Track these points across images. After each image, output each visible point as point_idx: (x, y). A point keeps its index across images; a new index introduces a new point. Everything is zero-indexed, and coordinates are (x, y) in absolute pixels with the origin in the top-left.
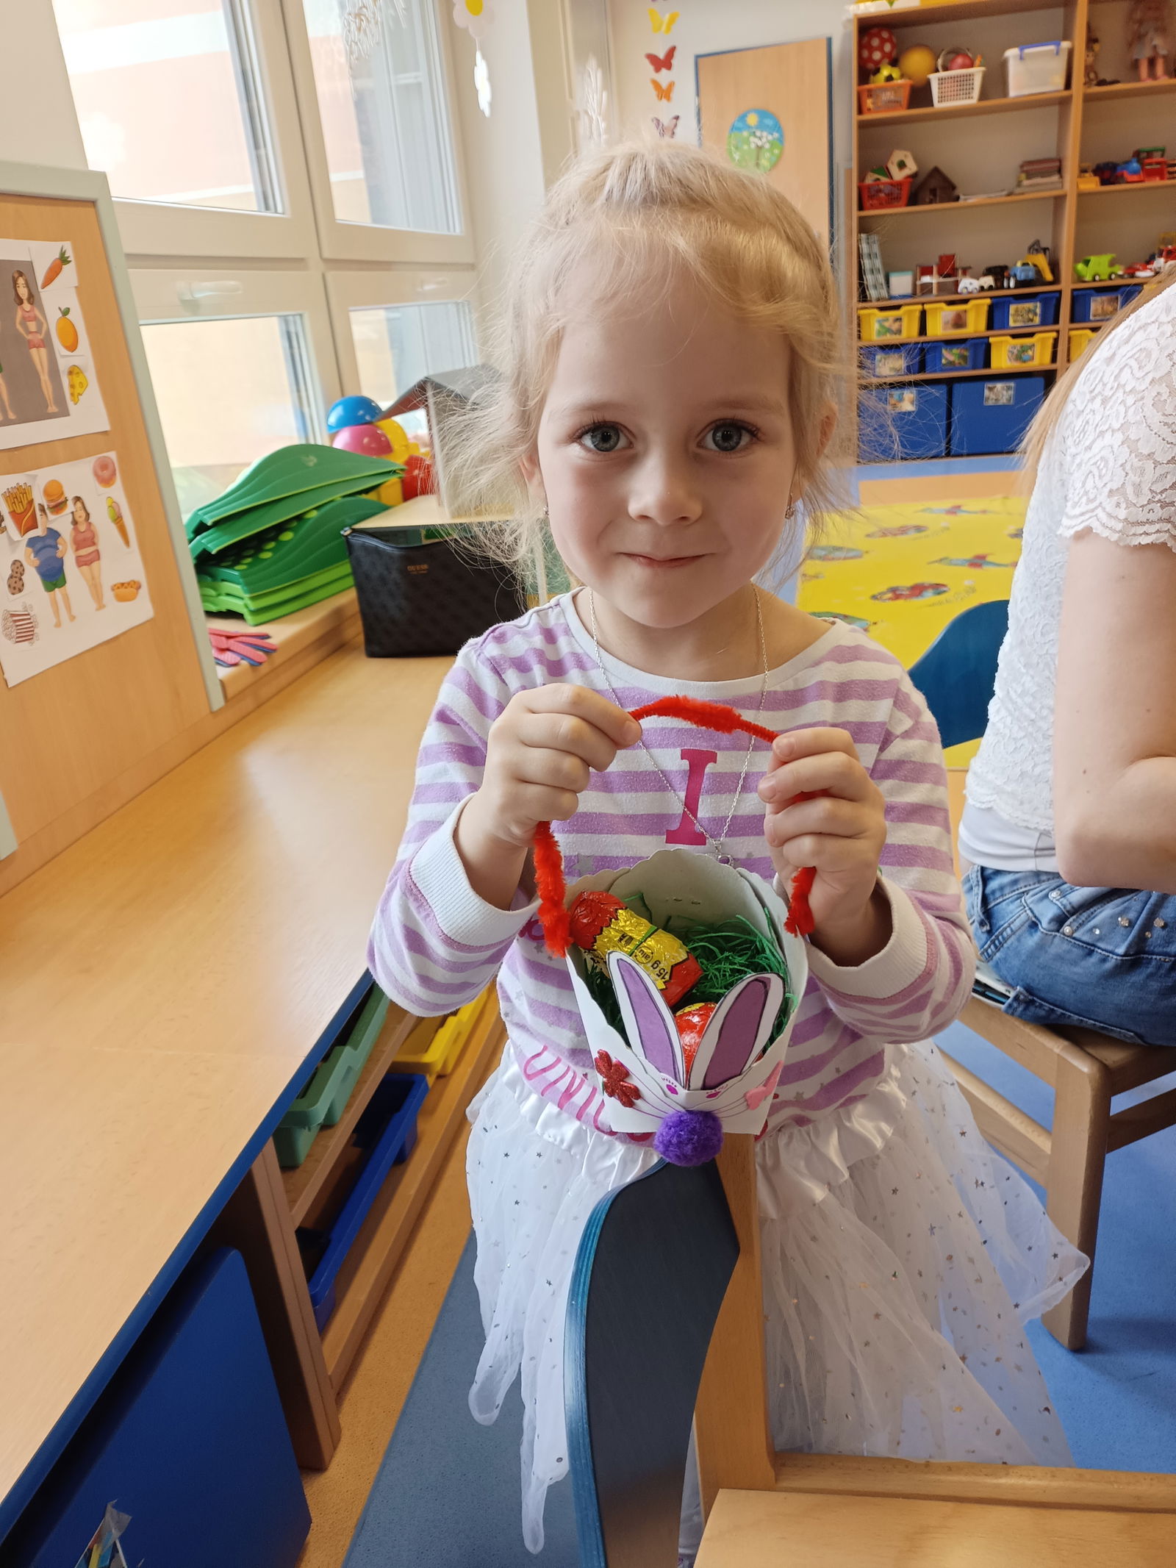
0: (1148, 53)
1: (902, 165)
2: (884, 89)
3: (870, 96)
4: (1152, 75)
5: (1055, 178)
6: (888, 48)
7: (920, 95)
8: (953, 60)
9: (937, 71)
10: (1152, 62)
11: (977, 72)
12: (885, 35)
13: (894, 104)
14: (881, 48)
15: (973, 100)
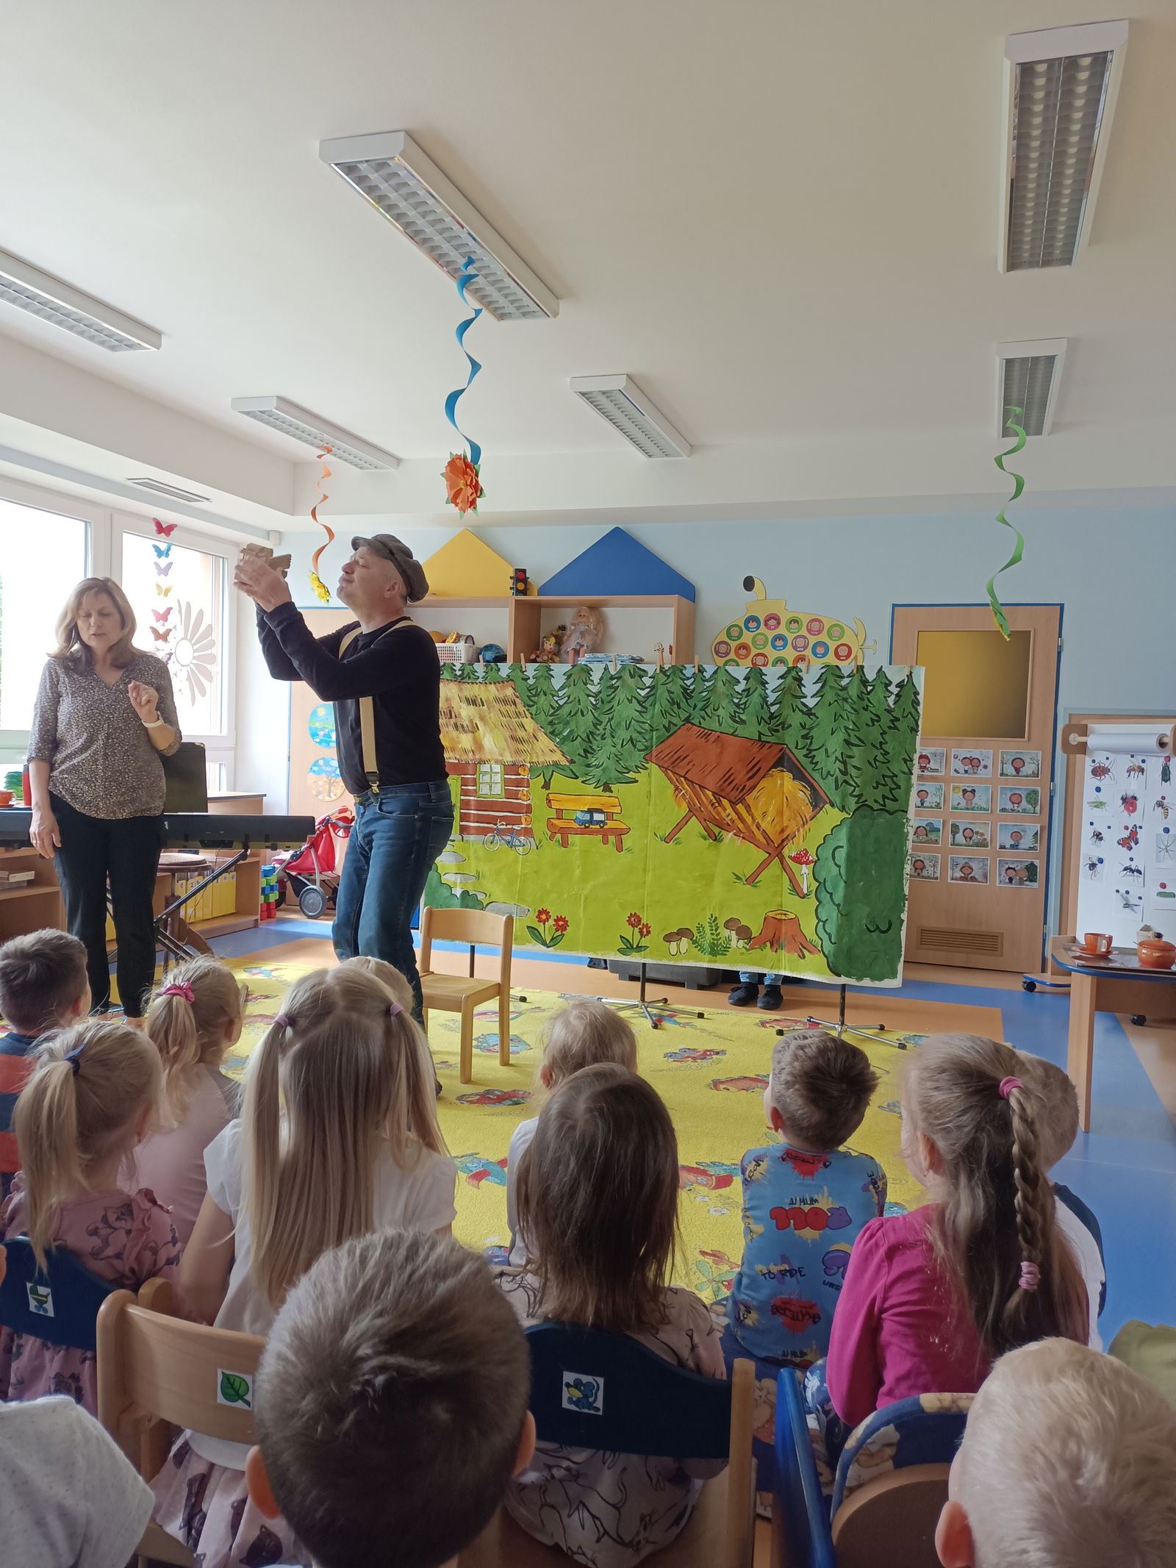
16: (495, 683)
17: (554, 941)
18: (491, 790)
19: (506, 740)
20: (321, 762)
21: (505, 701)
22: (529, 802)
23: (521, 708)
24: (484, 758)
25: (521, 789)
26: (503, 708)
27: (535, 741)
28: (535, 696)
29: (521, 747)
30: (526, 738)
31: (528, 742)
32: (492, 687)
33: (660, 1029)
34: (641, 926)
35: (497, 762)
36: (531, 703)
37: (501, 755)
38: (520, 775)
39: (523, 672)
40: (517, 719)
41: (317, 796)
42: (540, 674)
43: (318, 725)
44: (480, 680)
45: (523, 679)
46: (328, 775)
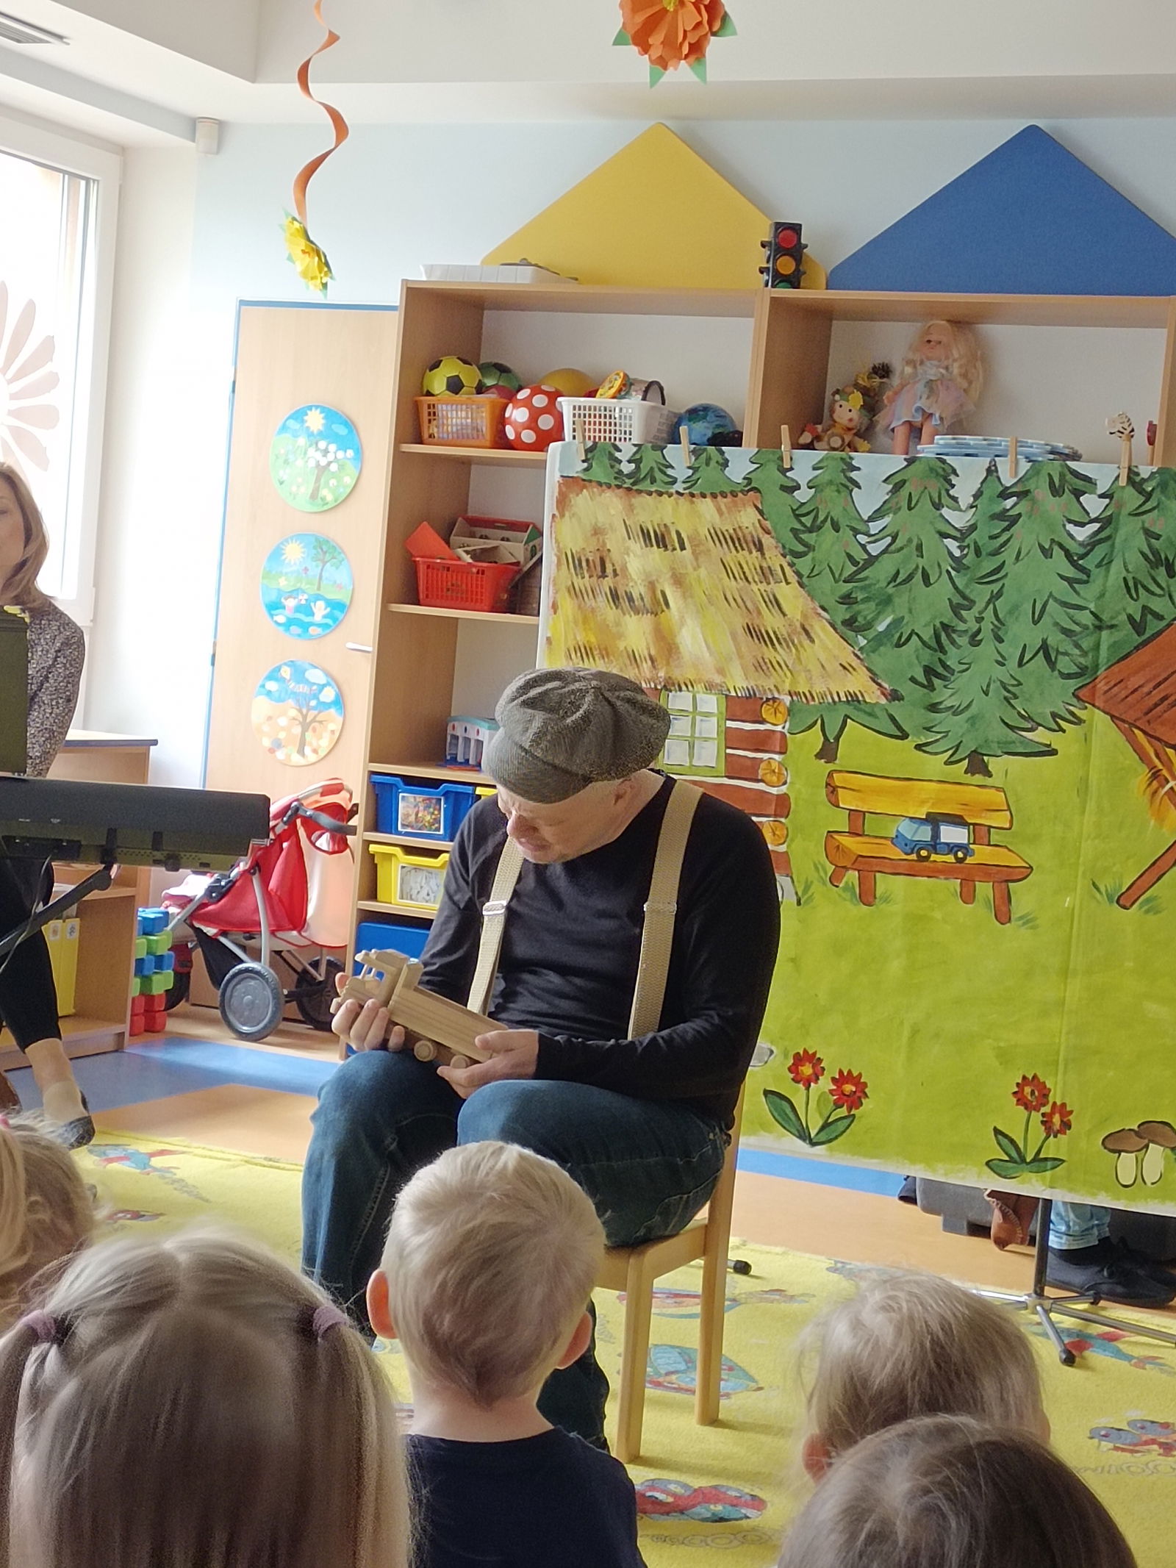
10: (915, 430)
16: (714, 496)
17: (829, 1133)
18: (691, 756)
19: (734, 636)
20: (286, 672)
21: (737, 541)
22: (784, 789)
23: (775, 559)
24: (678, 675)
25: (765, 756)
26: (732, 557)
27: (806, 642)
28: (810, 531)
29: (769, 653)
30: (783, 632)
31: (787, 642)
32: (707, 506)
33: (1081, 1367)
34: (1047, 1109)
35: (709, 687)
36: (801, 548)
37: (721, 671)
38: (763, 722)
39: (784, 471)
40: (763, 587)
41: (272, 751)
42: (827, 477)
43: (283, 583)
44: (679, 487)
45: (784, 488)
46: (302, 702)
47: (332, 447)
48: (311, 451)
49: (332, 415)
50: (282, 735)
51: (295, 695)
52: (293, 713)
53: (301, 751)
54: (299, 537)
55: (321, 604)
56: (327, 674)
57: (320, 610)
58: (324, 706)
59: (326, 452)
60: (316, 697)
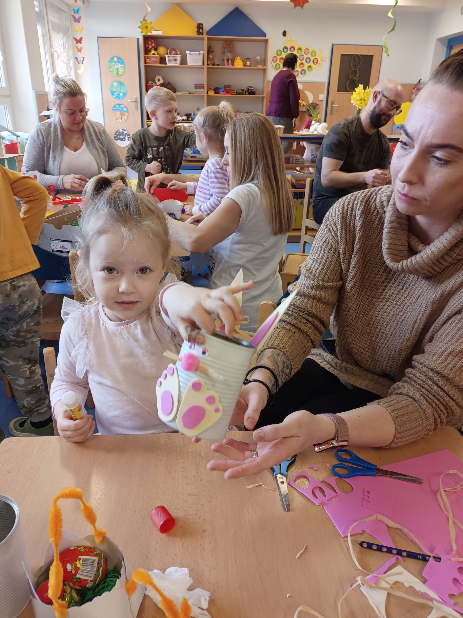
0: (226, 58)
1: (159, 80)
2: (152, 57)
3: (148, 58)
4: (228, 65)
5: (202, 90)
6: (153, 45)
7: (163, 60)
8: (172, 51)
9: (168, 54)
10: (228, 60)
11: (179, 57)
12: (153, 41)
13: (155, 62)
14: (151, 45)
15: (178, 64)
41: (116, 120)
43: (114, 90)
46: (120, 111)
47: (119, 64)
48: (115, 65)
49: (119, 58)
50: (118, 117)
51: (119, 110)
52: (119, 113)
53: (122, 120)
54: (116, 81)
55: (121, 93)
56: (124, 106)
57: (121, 94)
58: (124, 111)
59: (118, 65)
60: (123, 110)
